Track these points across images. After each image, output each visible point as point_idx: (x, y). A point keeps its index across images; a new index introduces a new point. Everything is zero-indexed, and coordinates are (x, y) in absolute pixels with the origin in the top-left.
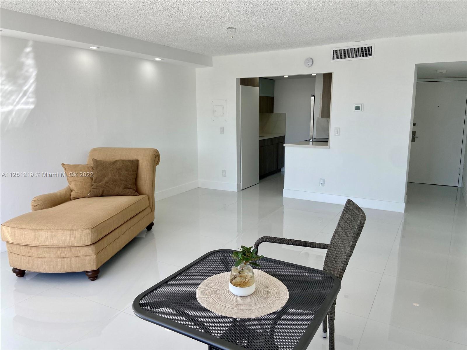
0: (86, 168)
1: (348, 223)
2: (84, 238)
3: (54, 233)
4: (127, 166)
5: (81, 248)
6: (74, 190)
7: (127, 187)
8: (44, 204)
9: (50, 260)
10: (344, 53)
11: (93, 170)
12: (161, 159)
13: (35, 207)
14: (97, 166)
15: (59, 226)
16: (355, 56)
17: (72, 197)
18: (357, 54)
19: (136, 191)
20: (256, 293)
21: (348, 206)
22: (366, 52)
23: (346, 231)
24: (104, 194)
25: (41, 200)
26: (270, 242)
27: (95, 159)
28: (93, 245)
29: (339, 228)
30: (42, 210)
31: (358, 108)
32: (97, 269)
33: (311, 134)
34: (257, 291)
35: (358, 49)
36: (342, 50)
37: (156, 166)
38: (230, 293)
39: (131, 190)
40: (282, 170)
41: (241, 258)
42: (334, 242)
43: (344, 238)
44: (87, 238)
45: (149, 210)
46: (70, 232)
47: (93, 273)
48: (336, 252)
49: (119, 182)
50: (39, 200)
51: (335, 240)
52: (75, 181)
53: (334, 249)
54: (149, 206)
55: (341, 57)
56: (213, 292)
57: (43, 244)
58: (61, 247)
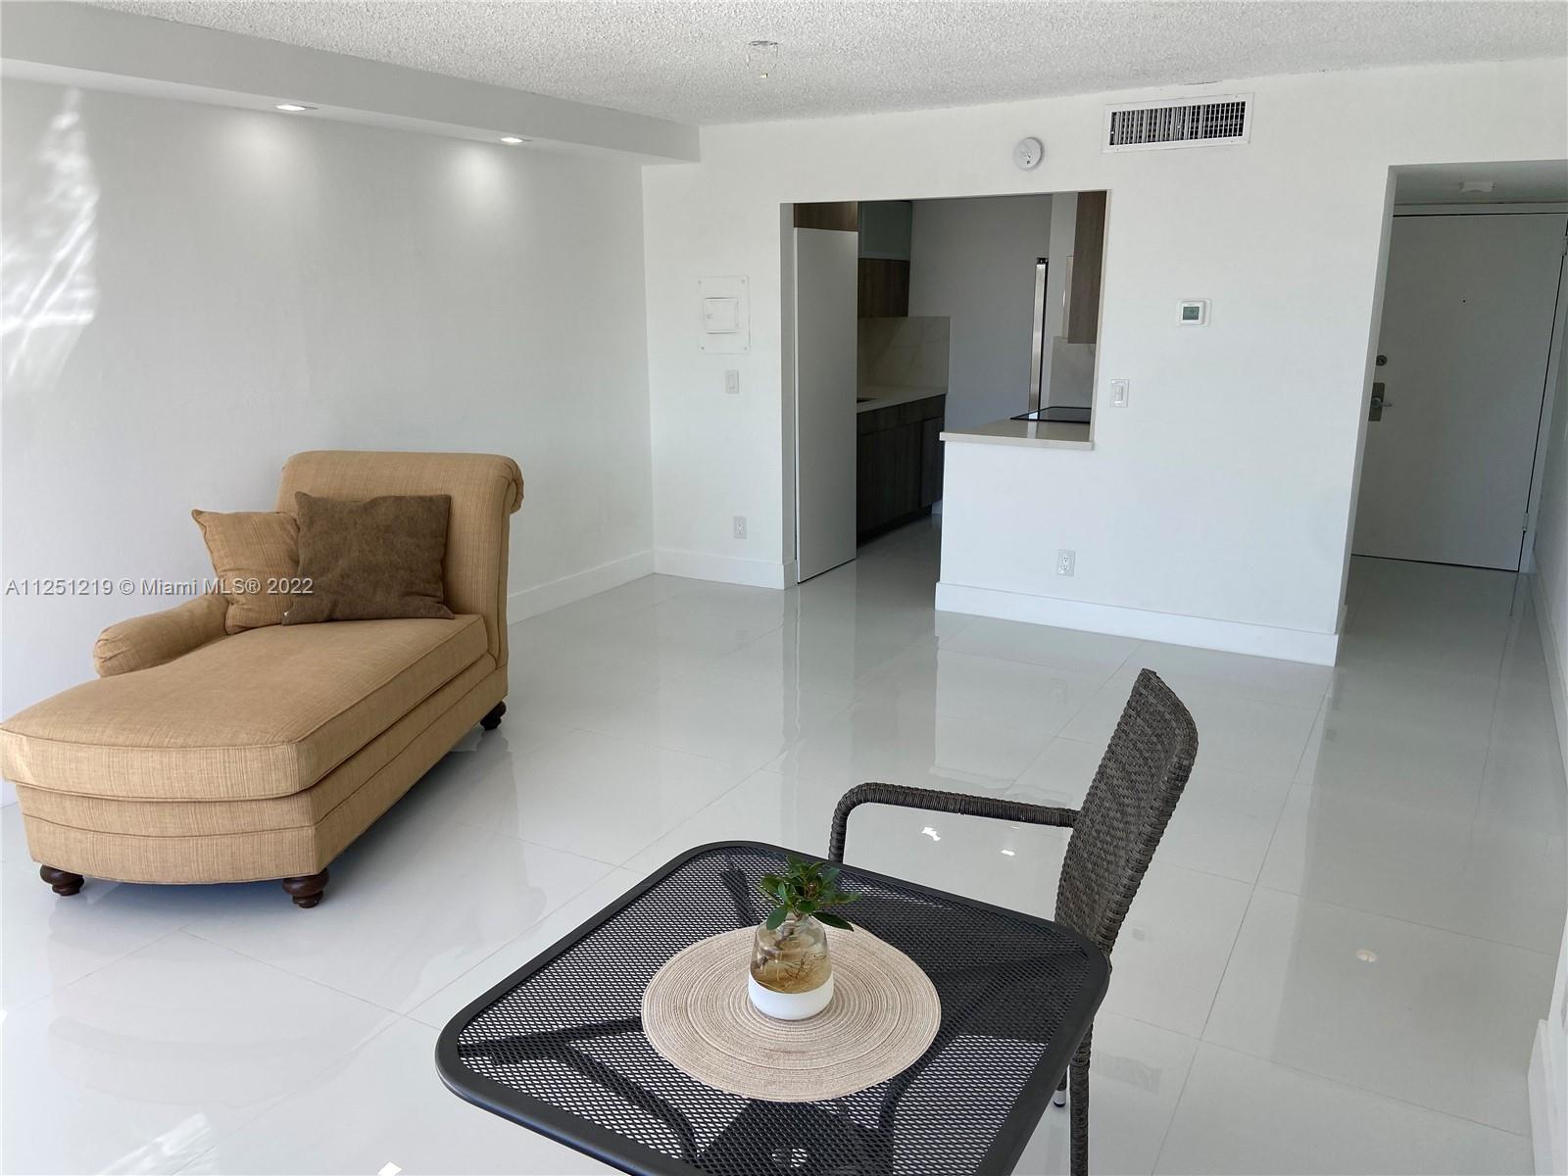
0: (277, 528)
1: (1141, 753)
2: (273, 773)
3: (175, 757)
4: (412, 519)
5: (264, 804)
6: (238, 602)
7: (414, 590)
8: (137, 651)
9: (164, 842)
10: (1150, 124)
11: (299, 529)
12: (527, 489)
13: (108, 663)
14: (311, 517)
15: (189, 735)
16: (1185, 133)
17: (230, 622)
18: (1192, 128)
19: (446, 601)
20: (837, 1007)
21: (1144, 692)
22: (1225, 120)
23: (1134, 777)
24: (338, 614)
25: (128, 639)
26: (887, 803)
27: (305, 494)
28: (304, 795)
29: (1110, 764)
30: (131, 674)
31: (1191, 314)
32: (323, 868)
33: (1035, 387)
34: (838, 1002)
35: (1196, 110)
36: (1142, 112)
37: (512, 516)
38: (752, 1007)
39: (429, 600)
40: (933, 512)
41: (786, 899)
42: (1094, 808)
43: (1126, 801)
44: (285, 775)
45: (488, 663)
46: (229, 757)
47: (306, 886)
48: (1099, 845)
49: (387, 575)
50: (119, 640)
51: (1097, 801)
52: (239, 569)
53: (1094, 834)
54: (488, 651)
55: (1140, 137)
56: (696, 1003)
57: (140, 792)
58: (199, 802)
